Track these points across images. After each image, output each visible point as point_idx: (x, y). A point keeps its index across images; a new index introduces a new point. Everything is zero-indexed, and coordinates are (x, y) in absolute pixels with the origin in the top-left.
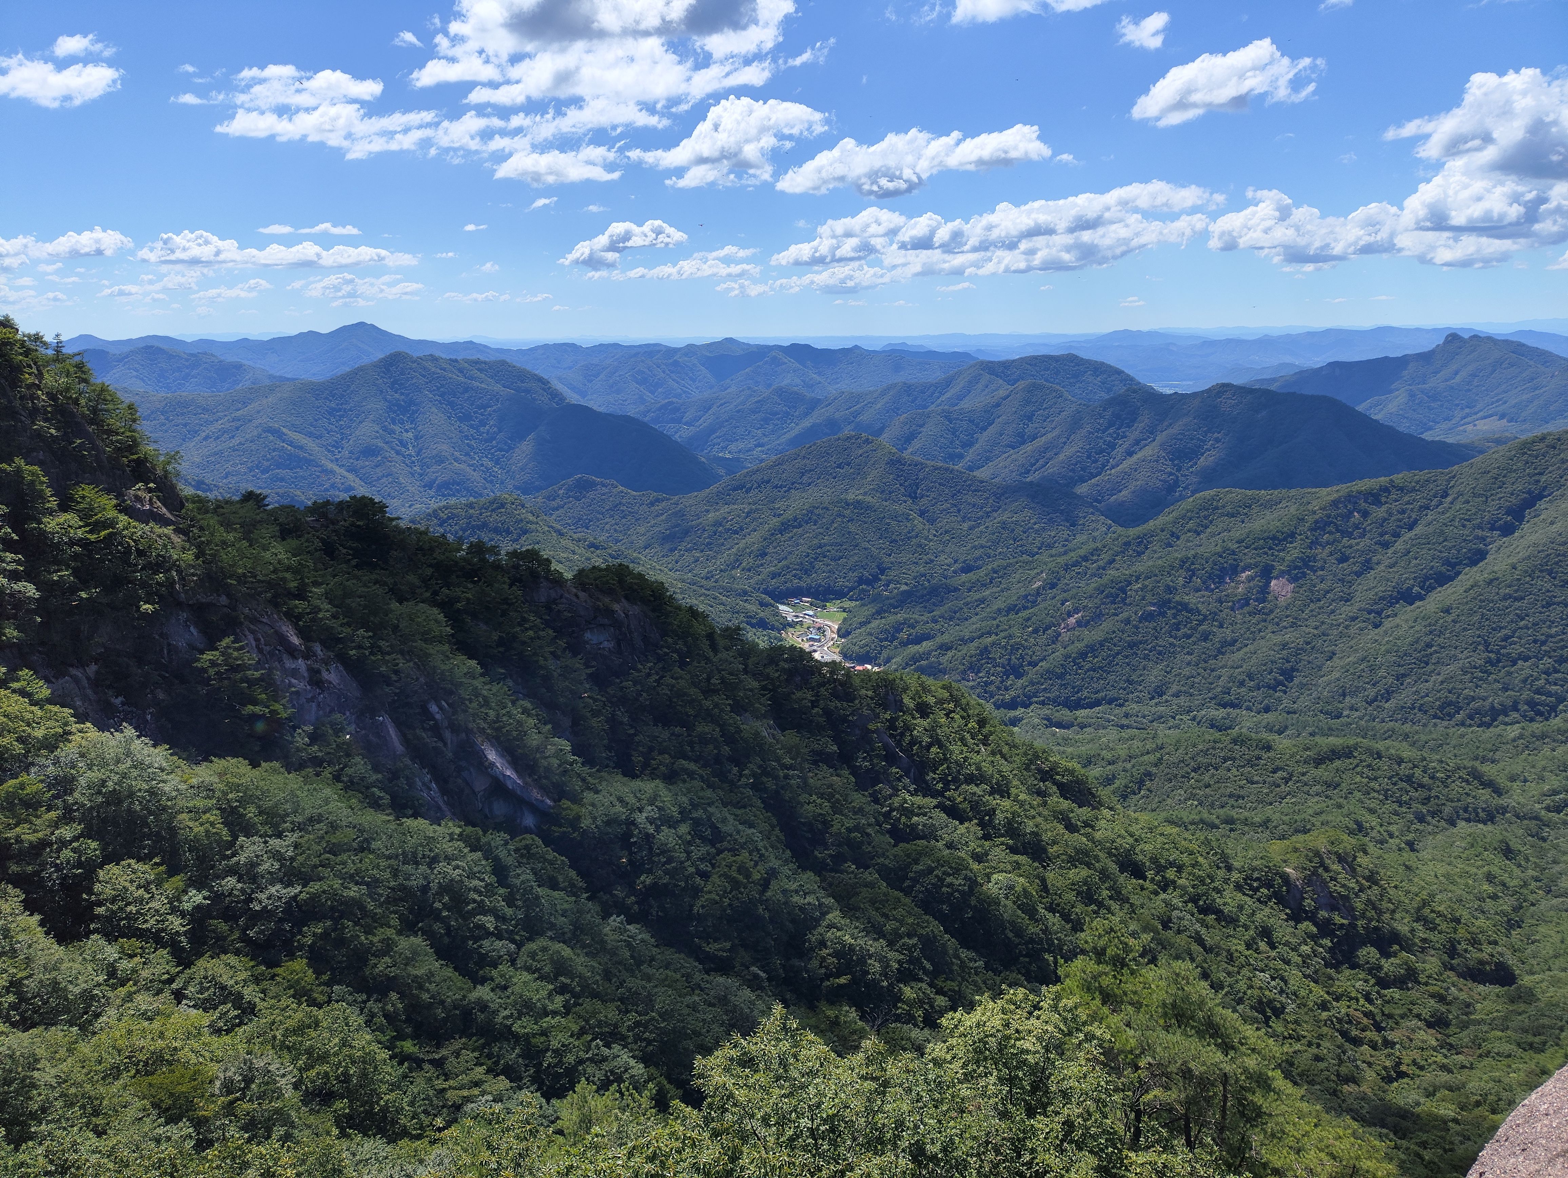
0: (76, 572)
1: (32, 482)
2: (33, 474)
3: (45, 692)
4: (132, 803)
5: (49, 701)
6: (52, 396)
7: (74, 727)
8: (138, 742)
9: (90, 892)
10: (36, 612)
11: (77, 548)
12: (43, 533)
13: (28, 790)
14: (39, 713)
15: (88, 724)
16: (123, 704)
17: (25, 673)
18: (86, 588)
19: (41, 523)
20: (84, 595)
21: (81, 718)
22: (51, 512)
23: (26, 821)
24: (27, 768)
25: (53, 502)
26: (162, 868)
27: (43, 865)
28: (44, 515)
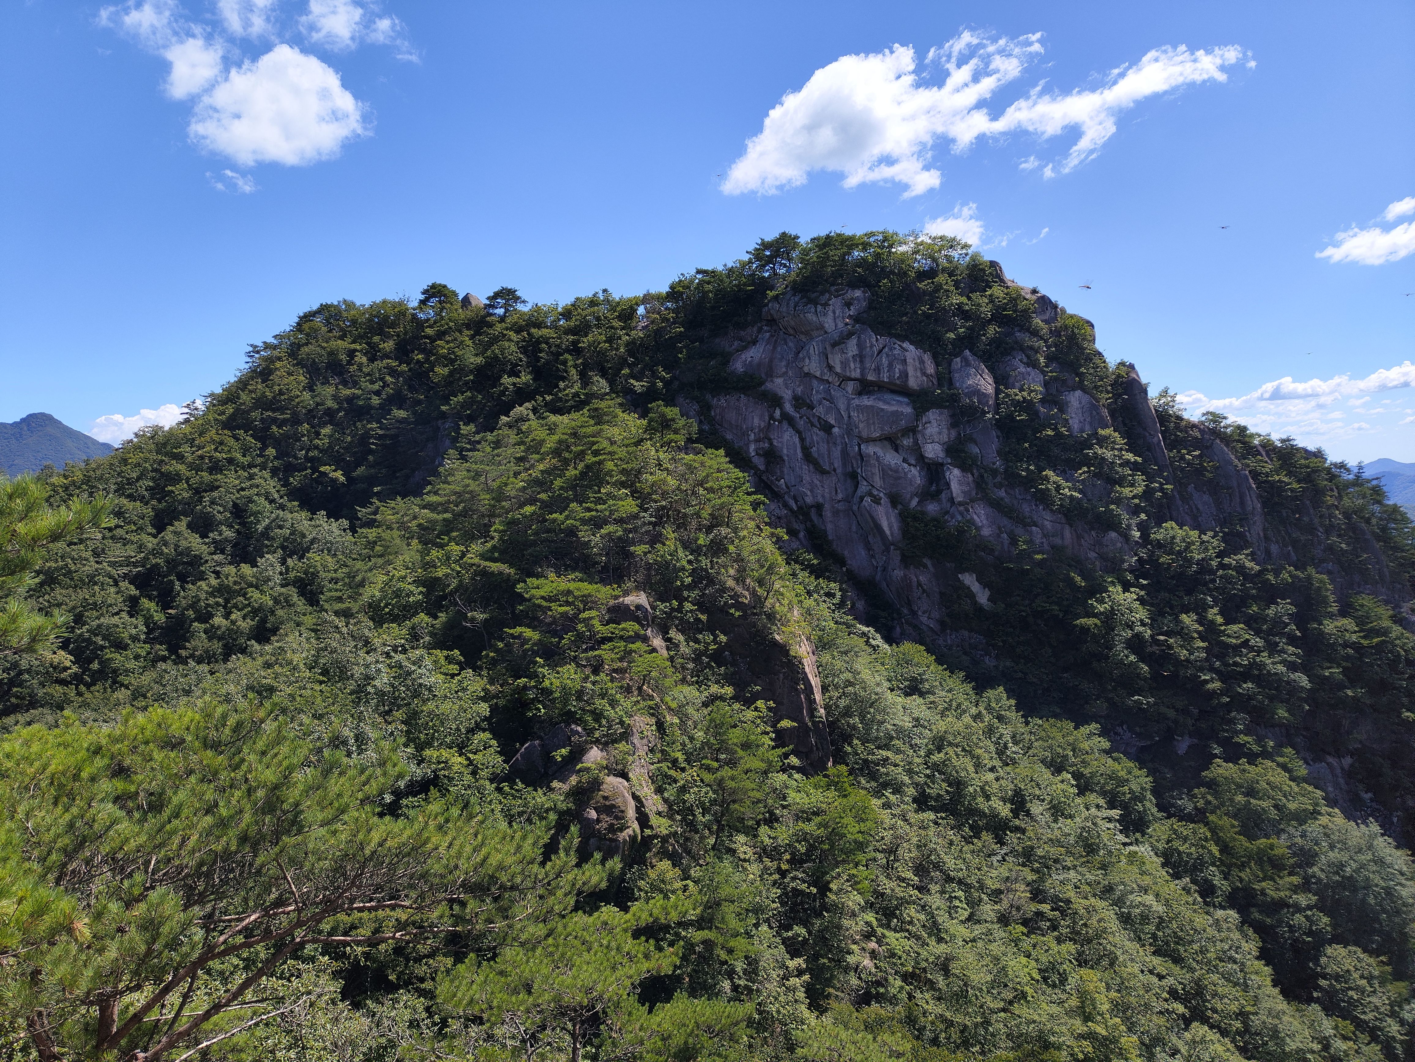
0: (1345, 671)
1: (1319, 588)
2: (1321, 581)
3: (1303, 771)
4: (1368, 895)
5: (1305, 780)
6: (1347, 515)
7: (1324, 809)
8: (1381, 839)
9: (1317, 963)
10: (1305, 700)
11: (1350, 651)
12: (1321, 633)
13: (1276, 852)
14: (1296, 789)
15: (1337, 810)
16: (1372, 800)
17: (1289, 750)
18: (1352, 687)
19: (1321, 624)
20: (1350, 693)
21: (1332, 802)
22: (1331, 616)
23: (1272, 879)
24: (1279, 833)
25: (1334, 608)
26: (1388, 969)
27: (1280, 922)
28: (1325, 617)
